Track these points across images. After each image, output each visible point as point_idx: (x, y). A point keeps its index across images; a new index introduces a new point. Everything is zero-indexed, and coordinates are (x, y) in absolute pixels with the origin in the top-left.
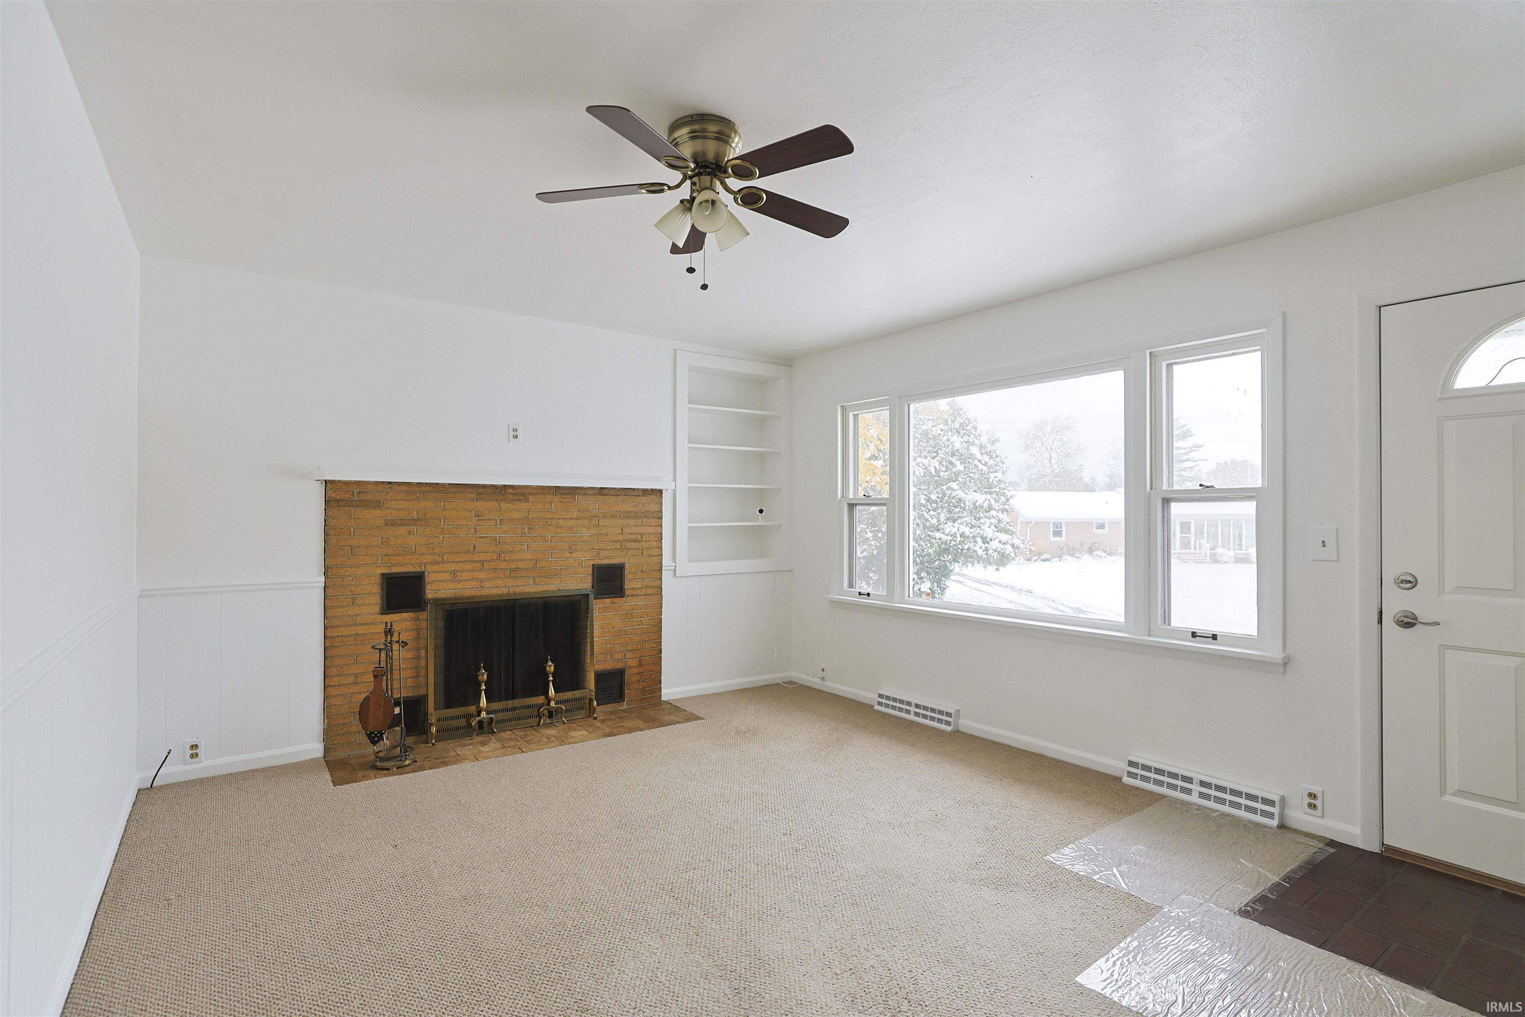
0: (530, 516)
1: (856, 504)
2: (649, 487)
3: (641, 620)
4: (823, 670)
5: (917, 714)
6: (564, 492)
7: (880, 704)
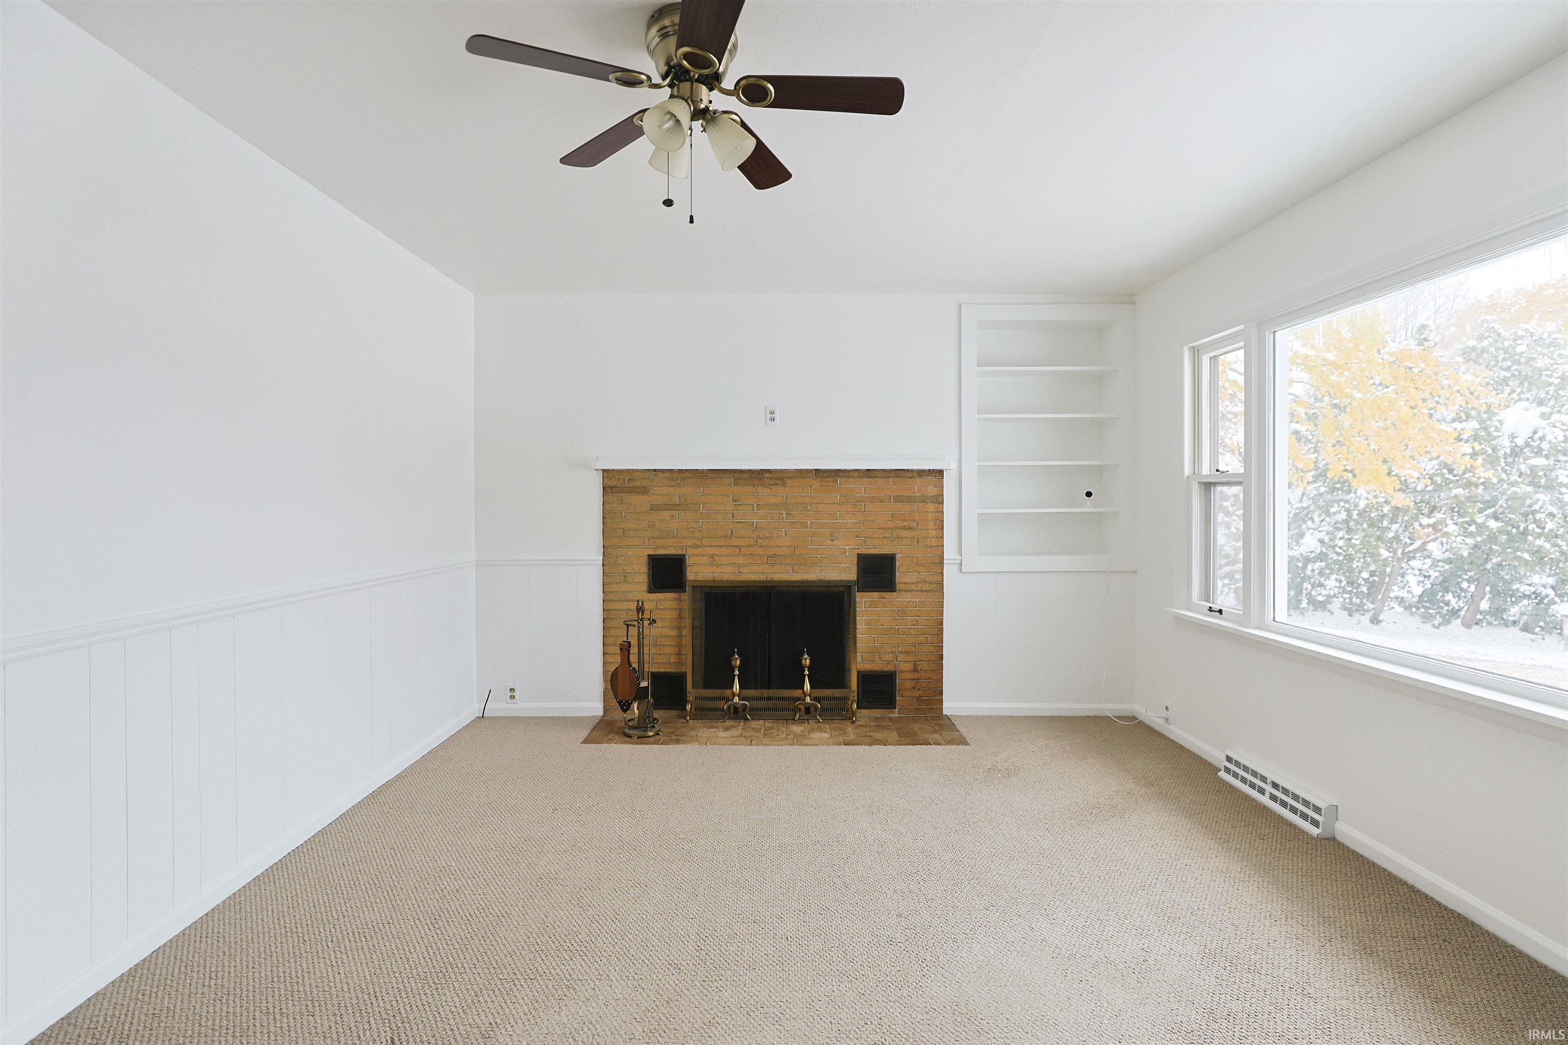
0: (789, 501)
1: (1215, 484)
2: (927, 467)
3: (916, 620)
4: (1167, 708)
5: (1273, 798)
6: (825, 475)
7: (1227, 770)
